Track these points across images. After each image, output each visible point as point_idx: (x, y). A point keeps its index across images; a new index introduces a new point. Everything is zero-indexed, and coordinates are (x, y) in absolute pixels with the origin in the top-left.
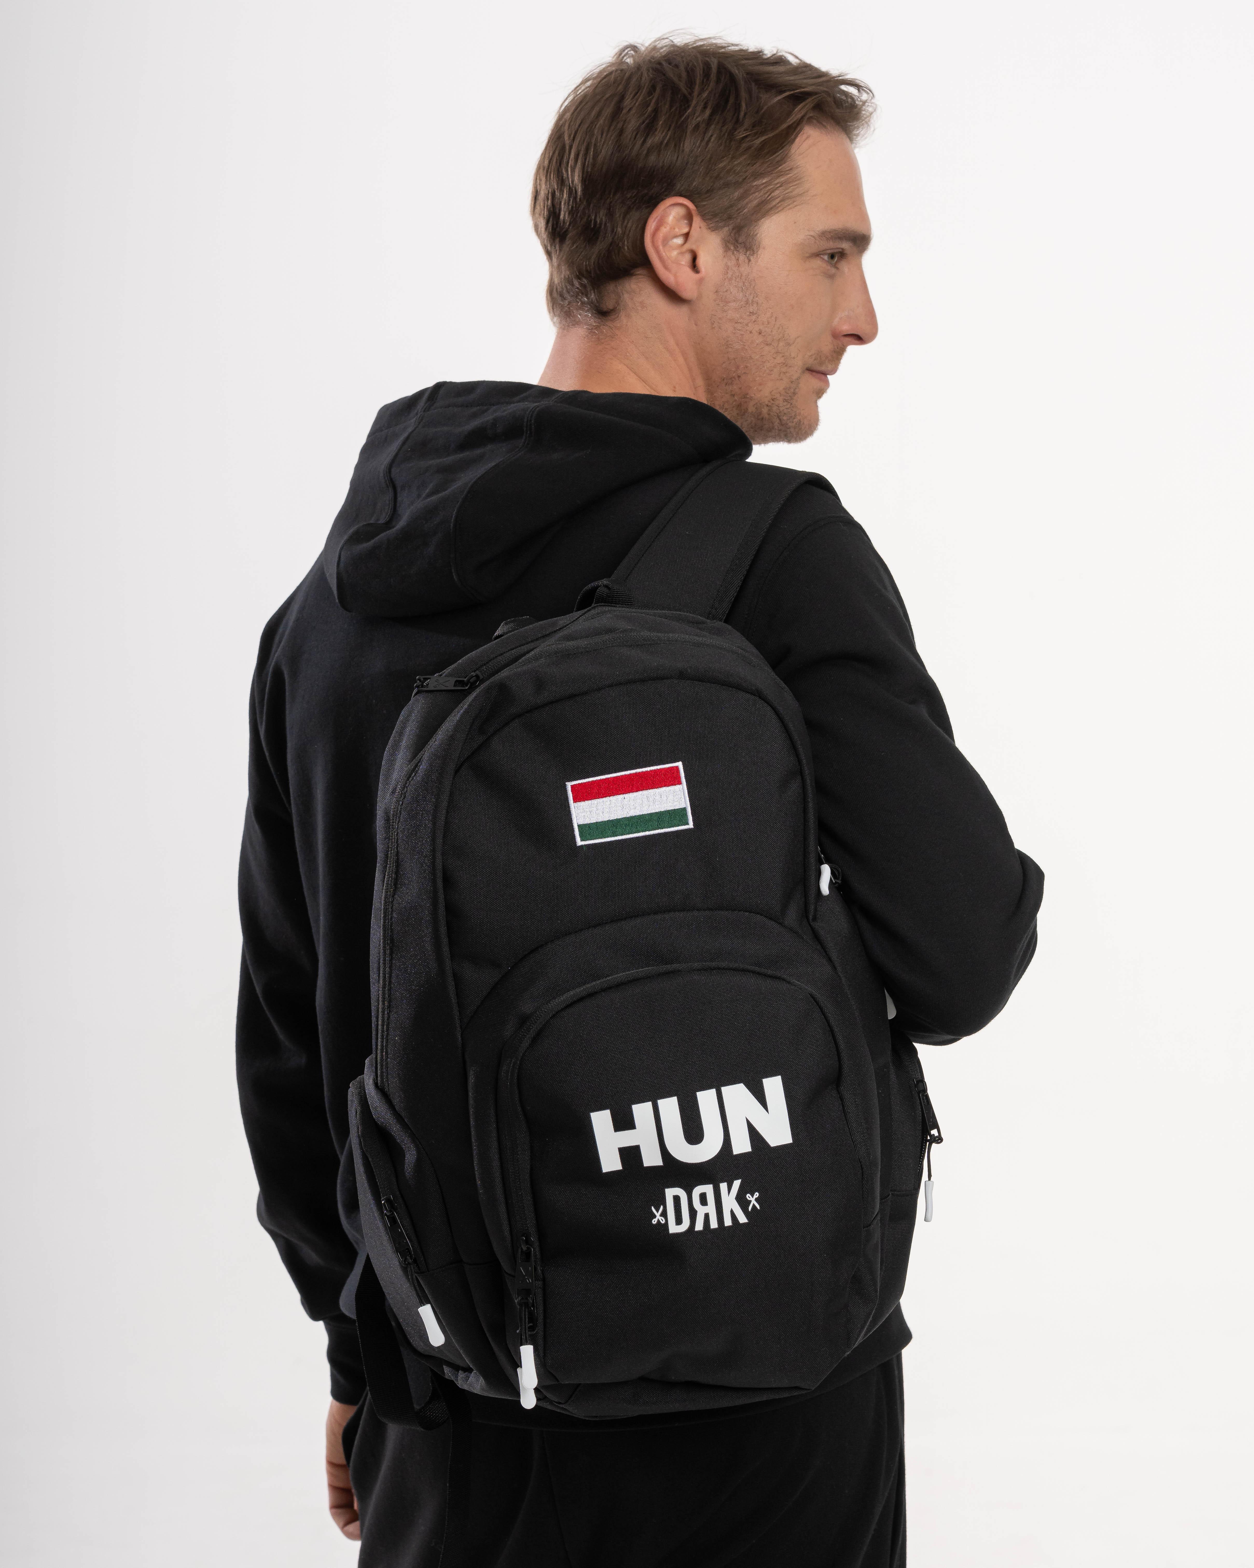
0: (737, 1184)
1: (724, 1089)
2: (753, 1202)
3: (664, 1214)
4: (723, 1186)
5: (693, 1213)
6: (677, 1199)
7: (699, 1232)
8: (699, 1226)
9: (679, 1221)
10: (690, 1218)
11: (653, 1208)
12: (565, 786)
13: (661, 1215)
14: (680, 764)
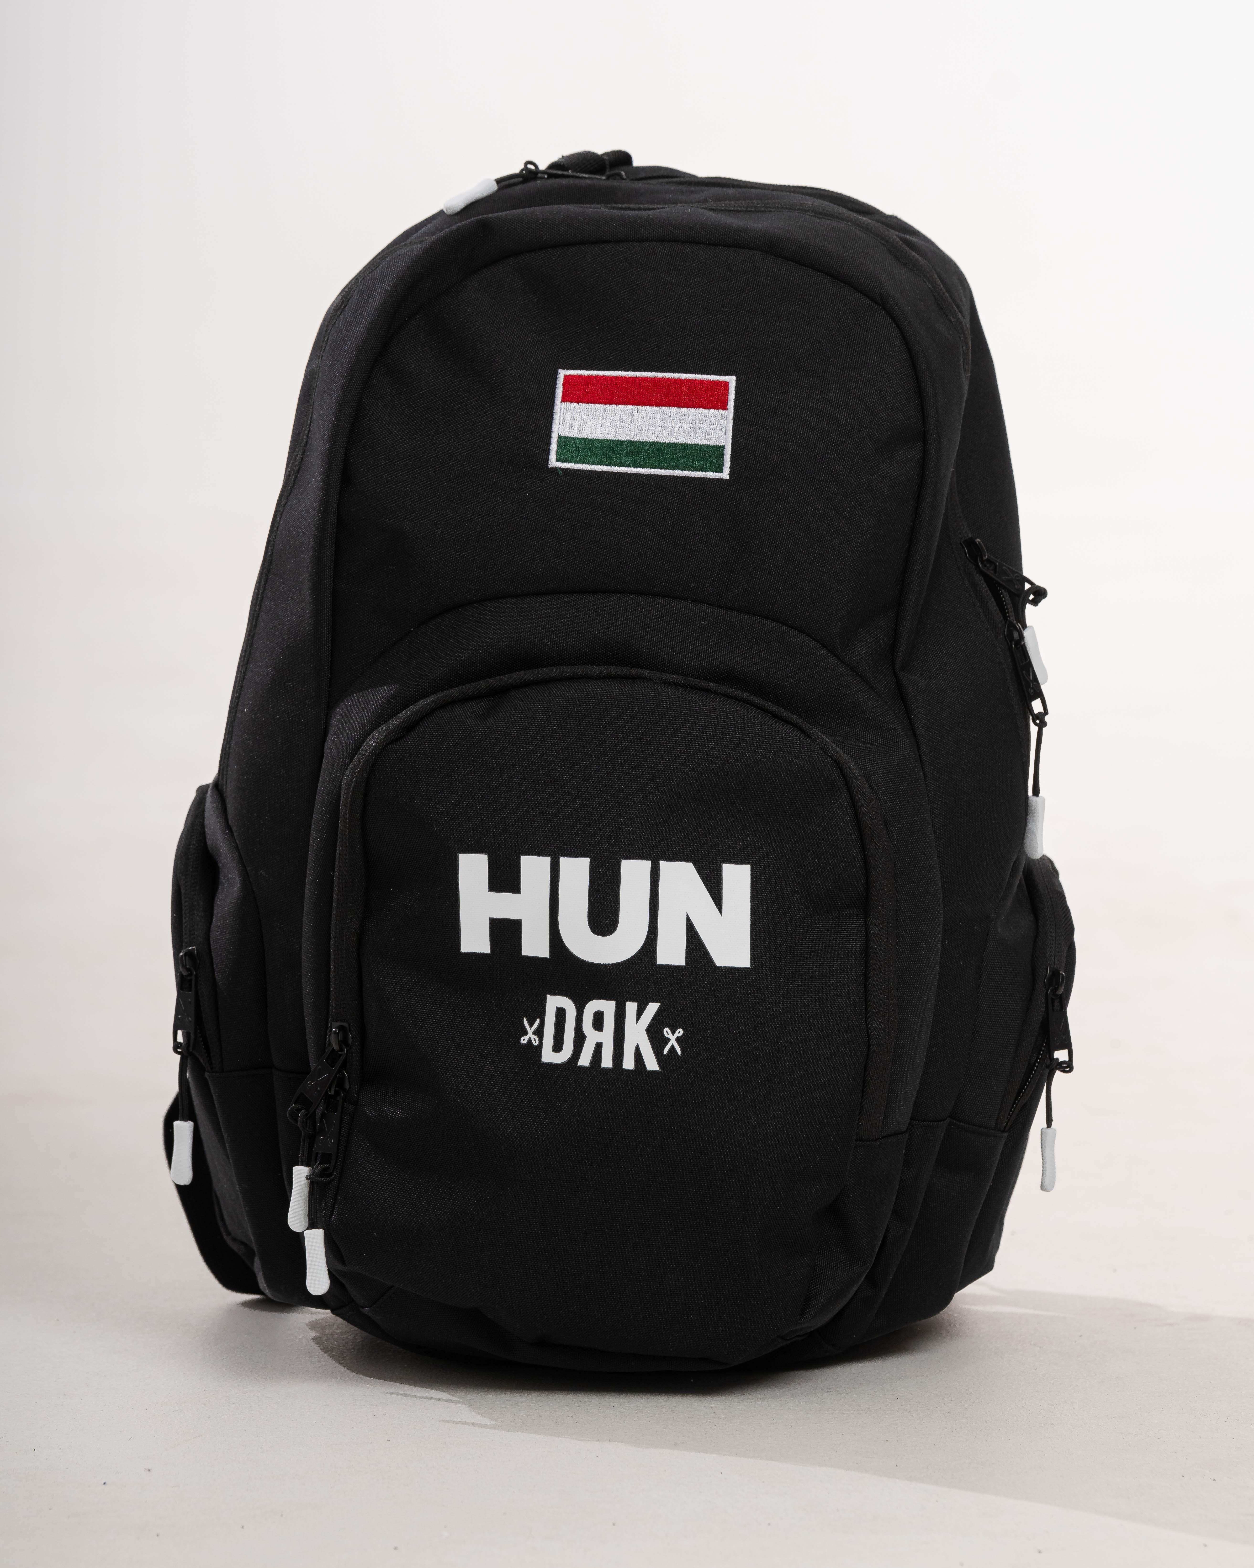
0: (652, 1008)
1: (664, 865)
2: (673, 1041)
3: (539, 1032)
4: (631, 1008)
5: (580, 1039)
6: (561, 1013)
7: (584, 1068)
8: (585, 1060)
9: (558, 1046)
10: (574, 1046)
11: (525, 1021)
12: (556, 374)
13: (534, 1033)
14: (732, 380)
